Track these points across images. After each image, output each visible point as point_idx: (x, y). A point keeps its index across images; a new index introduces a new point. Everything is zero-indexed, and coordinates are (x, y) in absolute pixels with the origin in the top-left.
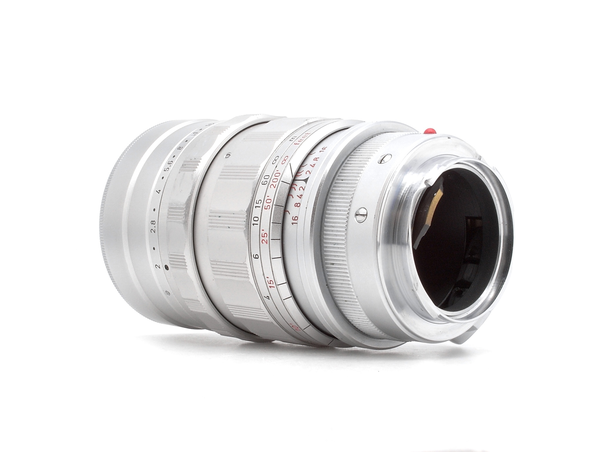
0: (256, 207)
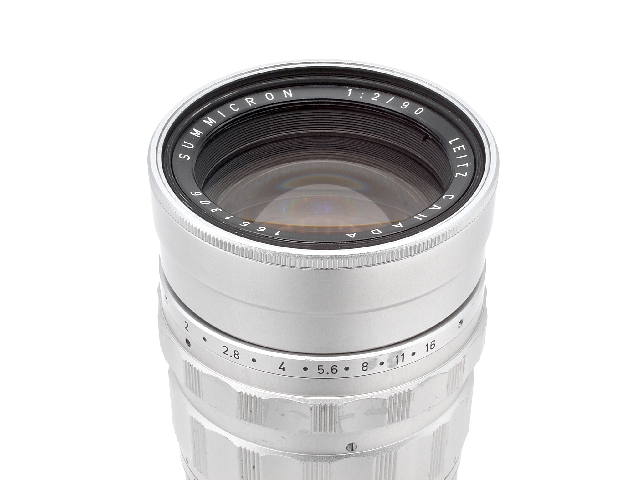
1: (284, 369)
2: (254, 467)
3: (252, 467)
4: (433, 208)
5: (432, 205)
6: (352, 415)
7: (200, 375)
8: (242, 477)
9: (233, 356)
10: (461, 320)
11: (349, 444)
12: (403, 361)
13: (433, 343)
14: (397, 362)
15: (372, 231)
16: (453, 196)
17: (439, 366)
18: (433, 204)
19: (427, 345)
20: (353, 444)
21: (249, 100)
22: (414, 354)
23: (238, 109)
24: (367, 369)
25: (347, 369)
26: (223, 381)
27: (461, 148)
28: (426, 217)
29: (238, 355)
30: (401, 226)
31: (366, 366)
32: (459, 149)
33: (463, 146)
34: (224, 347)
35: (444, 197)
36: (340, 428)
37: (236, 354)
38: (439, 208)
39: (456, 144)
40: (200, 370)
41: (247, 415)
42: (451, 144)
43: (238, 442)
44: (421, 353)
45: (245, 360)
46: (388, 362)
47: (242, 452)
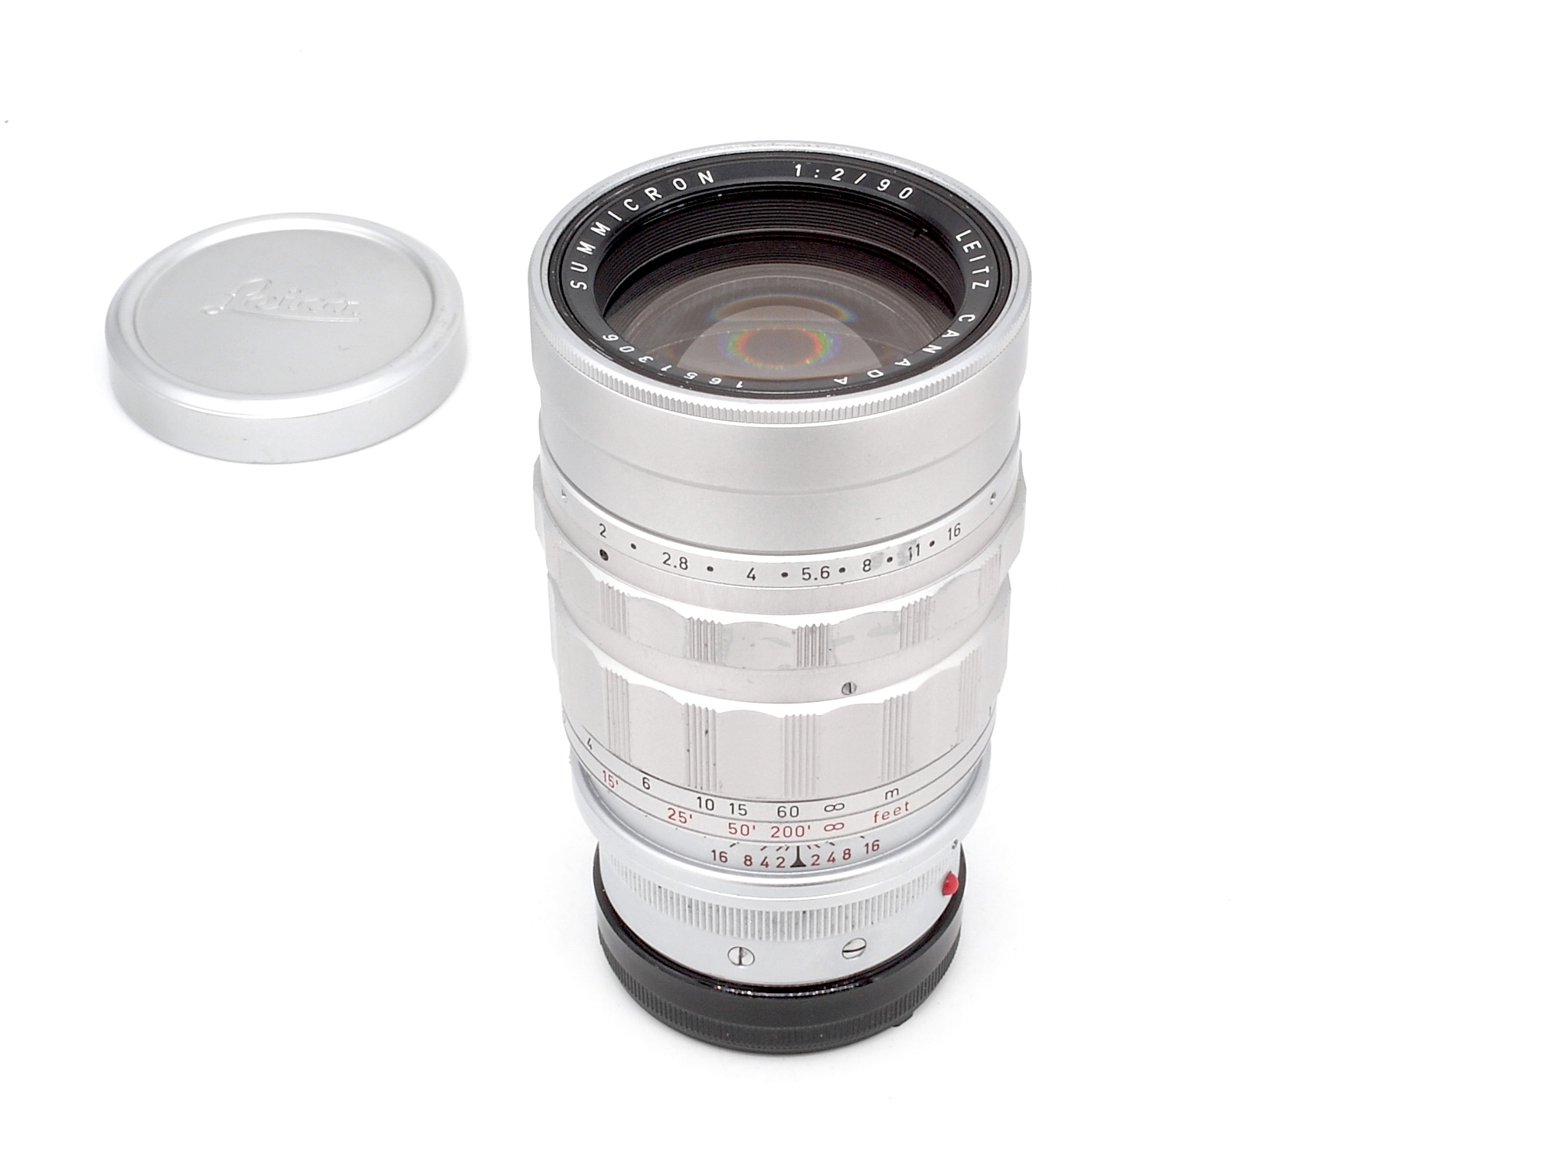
0: (732, 804)
1: (754, 578)
2: (707, 732)
3: (704, 732)
4: (948, 335)
5: (945, 332)
6: (852, 638)
7: (626, 600)
8: (688, 751)
9: (678, 566)
10: (993, 492)
11: (845, 685)
12: (918, 554)
13: (958, 527)
14: (911, 556)
15: (869, 373)
16: (973, 317)
17: (967, 560)
18: (947, 329)
19: (950, 530)
20: (850, 684)
21: (651, 192)
22: (932, 543)
23: (637, 207)
24: (870, 569)
25: (842, 570)
26: (662, 605)
27: (976, 246)
28: (940, 348)
29: (686, 563)
30: (908, 364)
31: (869, 565)
32: (973, 248)
33: (977, 243)
34: (664, 553)
35: (960, 319)
36: (835, 658)
37: (684, 562)
38: (956, 334)
39: (967, 240)
40: (626, 594)
41: (700, 651)
42: (959, 240)
43: (683, 697)
44: (943, 542)
45: (696, 569)
46: (899, 558)
47: (690, 711)
